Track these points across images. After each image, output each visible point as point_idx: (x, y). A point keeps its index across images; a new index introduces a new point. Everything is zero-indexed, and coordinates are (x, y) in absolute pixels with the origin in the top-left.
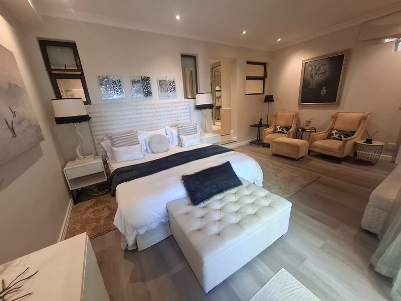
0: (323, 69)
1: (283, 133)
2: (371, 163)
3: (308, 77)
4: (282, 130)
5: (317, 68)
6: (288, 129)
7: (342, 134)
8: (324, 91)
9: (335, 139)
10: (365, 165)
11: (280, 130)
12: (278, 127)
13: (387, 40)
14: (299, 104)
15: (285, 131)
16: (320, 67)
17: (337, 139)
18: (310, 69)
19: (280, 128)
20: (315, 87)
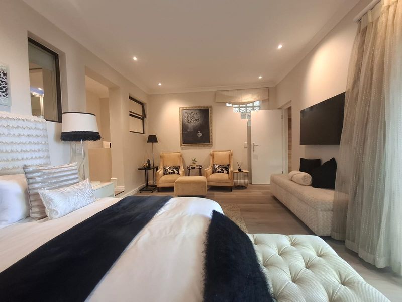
0: (196, 117)
1: (174, 173)
2: (244, 186)
3: (186, 122)
4: (173, 170)
5: (192, 115)
6: (178, 168)
7: (223, 167)
8: (200, 135)
9: (218, 172)
10: (242, 189)
11: (171, 171)
12: (167, 168)
13: (228, 105)
14: (181, 145)
15: (176, 172)
16: (194, 115)
17: (220, 172)
18: (186, 115)
19: (170, 168)
20: (192, 131)
